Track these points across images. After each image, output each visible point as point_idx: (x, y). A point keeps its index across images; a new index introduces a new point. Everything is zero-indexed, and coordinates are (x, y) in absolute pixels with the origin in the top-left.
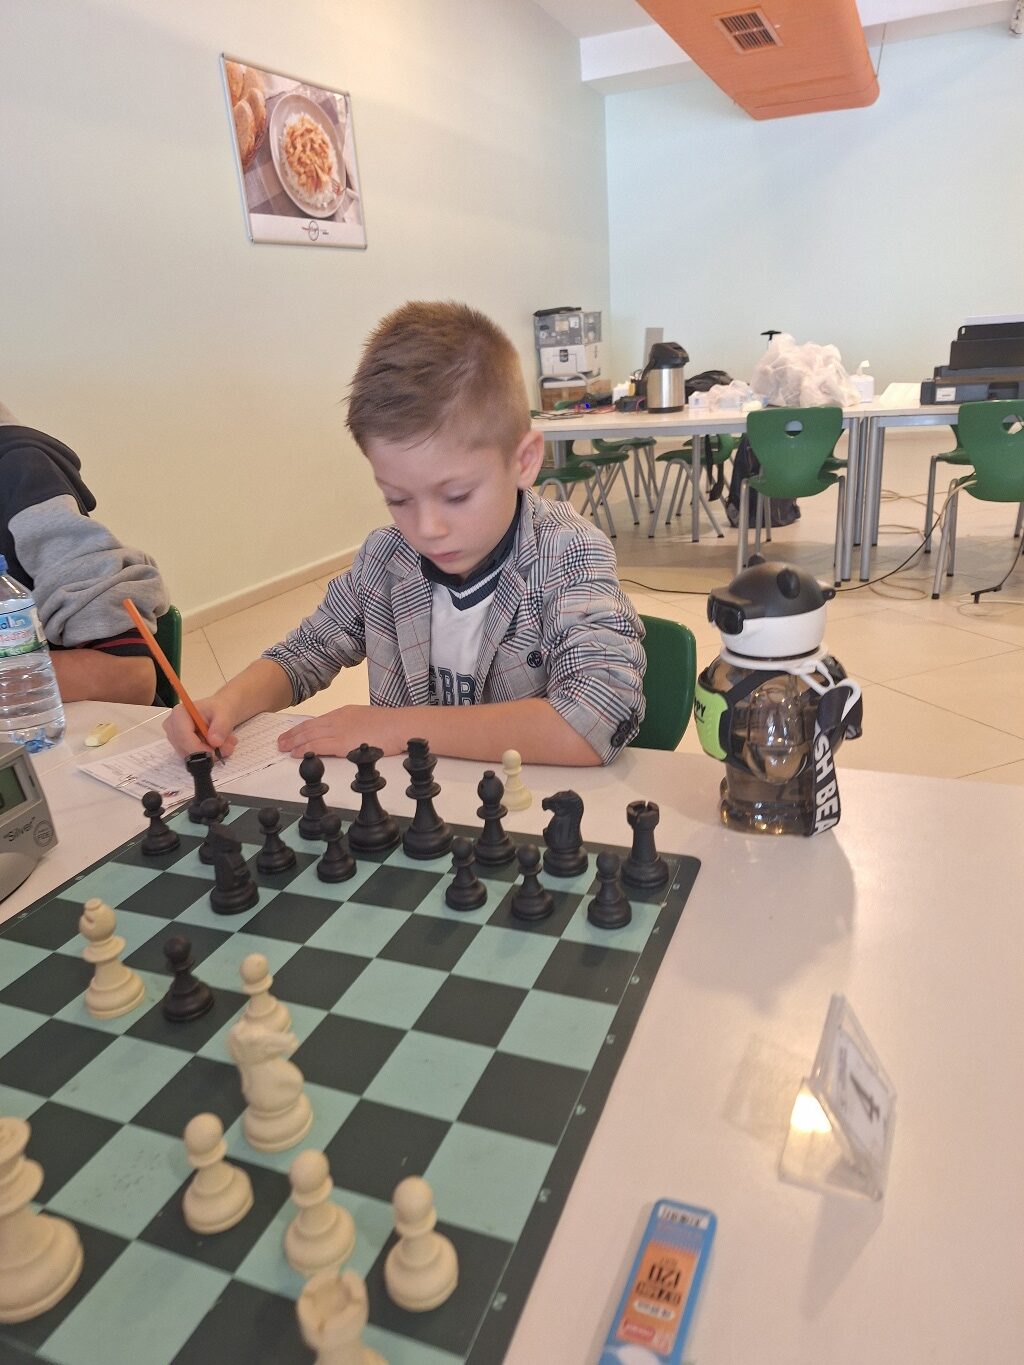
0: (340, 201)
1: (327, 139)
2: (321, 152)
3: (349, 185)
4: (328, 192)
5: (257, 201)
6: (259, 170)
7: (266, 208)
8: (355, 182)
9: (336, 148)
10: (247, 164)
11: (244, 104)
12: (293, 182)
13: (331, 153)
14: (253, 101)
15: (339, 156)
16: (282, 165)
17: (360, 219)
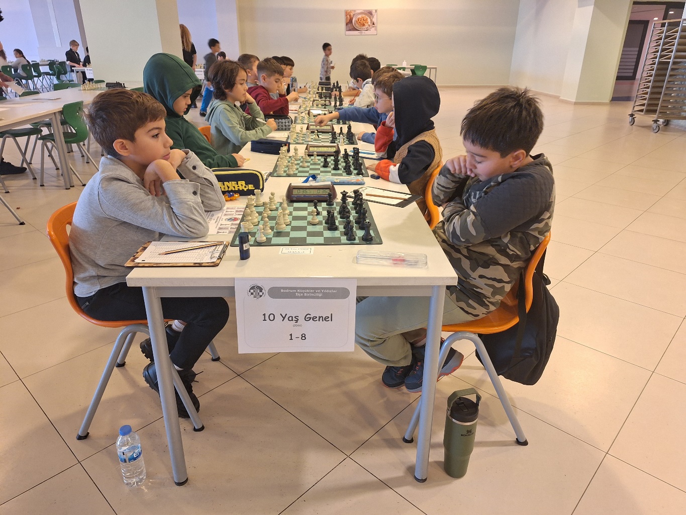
0: (369, 28)
1: (368, 18)
2: (367, 19)
3: (373, 24)
4: (367, 26)
5: (348, 29)
6: (349, 25)
7: (350, 30)
8: (376, 24)
9: (370, 19)
10: (347, 24)
11: (348, 16)
12: (357, 26)
13: (369, 20)
14: (350, 16)
15: (371, 20)
16: (355, 23)
17: (376, 30)
